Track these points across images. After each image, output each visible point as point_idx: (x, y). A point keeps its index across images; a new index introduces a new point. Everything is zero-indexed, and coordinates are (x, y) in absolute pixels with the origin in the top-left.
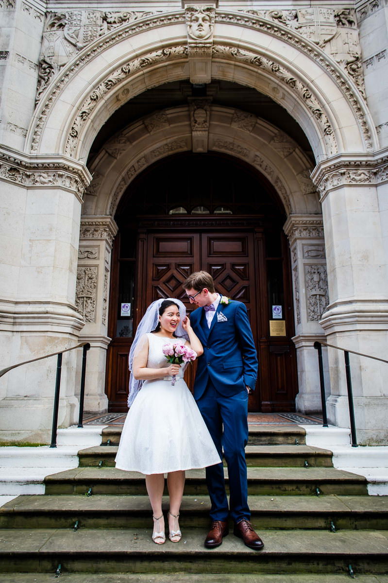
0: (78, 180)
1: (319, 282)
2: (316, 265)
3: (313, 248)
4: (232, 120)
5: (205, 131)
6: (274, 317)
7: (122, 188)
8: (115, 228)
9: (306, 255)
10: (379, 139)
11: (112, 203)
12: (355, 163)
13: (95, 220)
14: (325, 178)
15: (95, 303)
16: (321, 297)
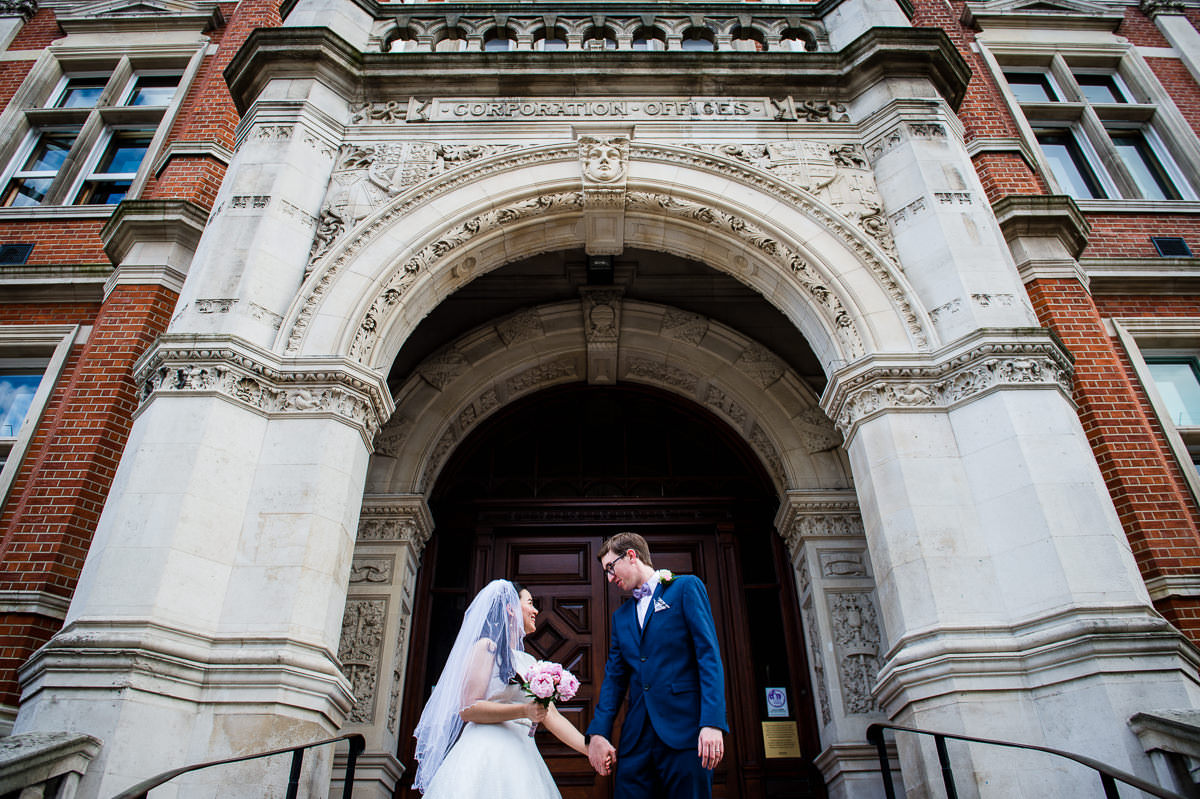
0: (370, 404)
1: (860, 628)
2: (850, 591)
3: (841, 557)
4: (662, 325)
5: (612, 342)
6: (770, 715)
7: (447, 447)
8: (428, 524)
9: (827, 571)
10: (939, 332)
11: (425, 474)
12: (901, 371)
13: (389, 503)
14: (848, 400)
15: (375, 678)
16: (868, 659)
